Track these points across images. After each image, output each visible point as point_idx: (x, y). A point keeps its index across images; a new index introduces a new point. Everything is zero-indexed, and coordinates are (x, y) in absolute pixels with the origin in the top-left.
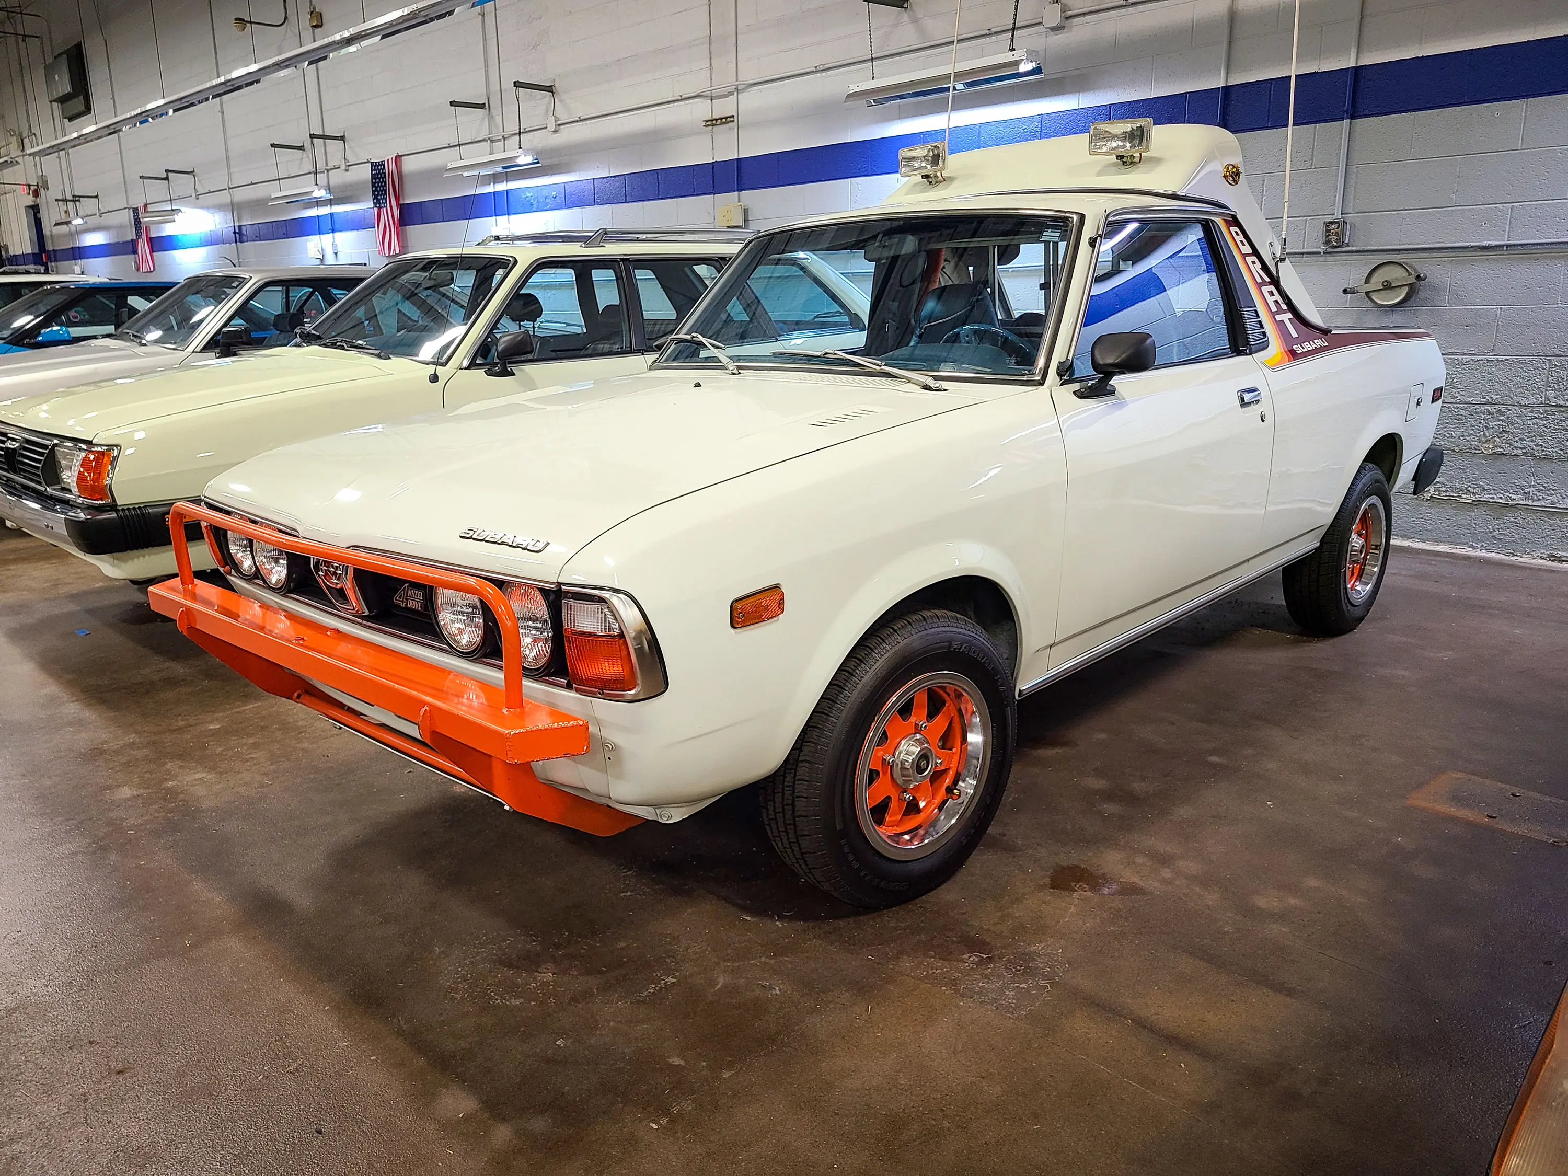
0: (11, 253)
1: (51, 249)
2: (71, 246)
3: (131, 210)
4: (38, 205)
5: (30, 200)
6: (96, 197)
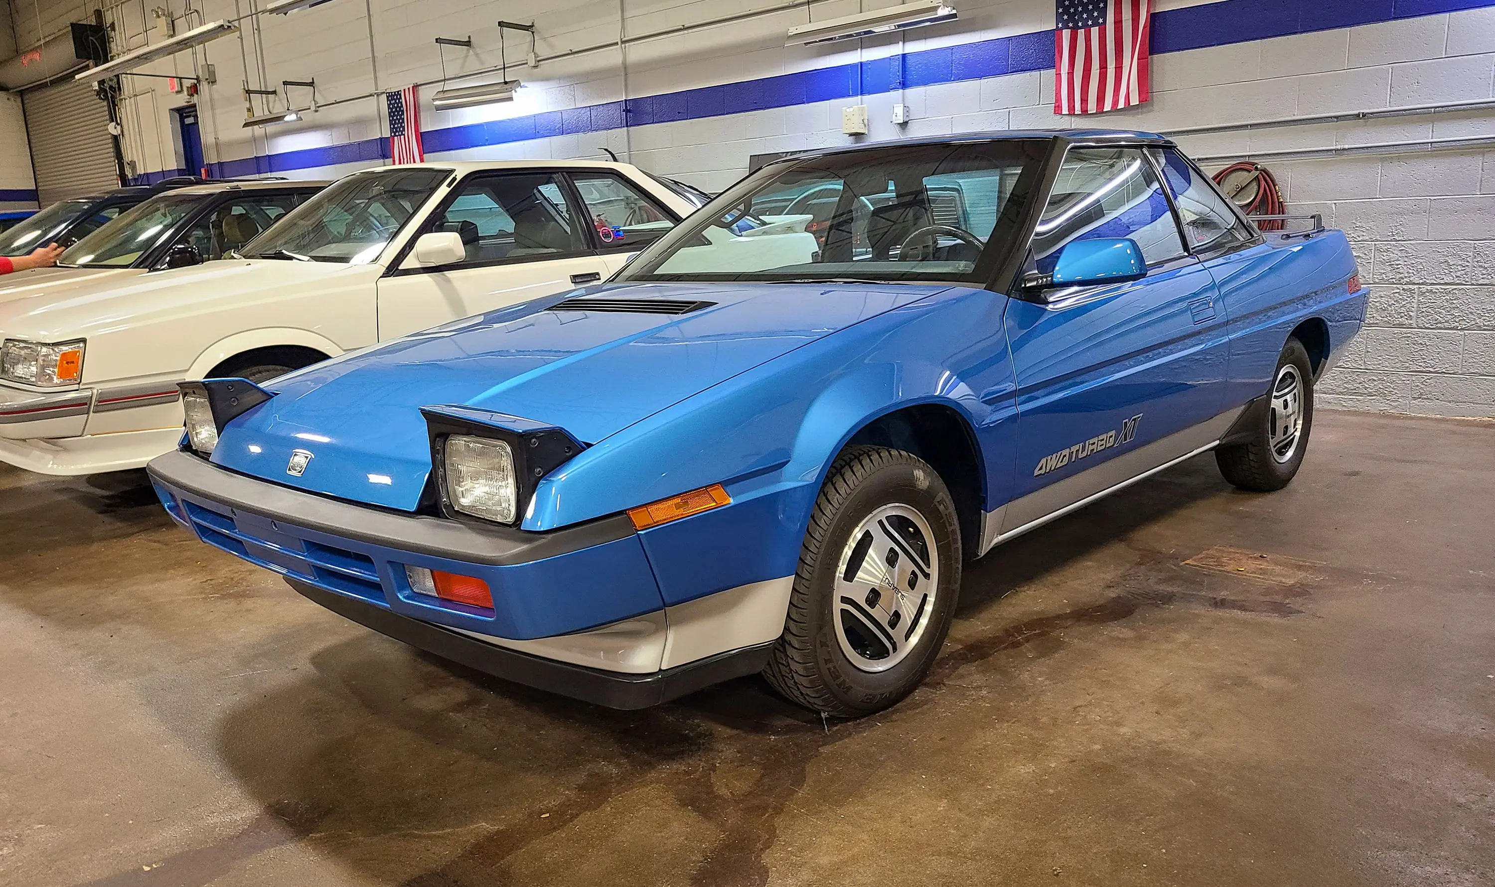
0: (140, 171)
1: (214, 161)
2: (255, 155)
3: (384, 96)
4: (194, 106)
5: (181, 100)
6: (311, 84)
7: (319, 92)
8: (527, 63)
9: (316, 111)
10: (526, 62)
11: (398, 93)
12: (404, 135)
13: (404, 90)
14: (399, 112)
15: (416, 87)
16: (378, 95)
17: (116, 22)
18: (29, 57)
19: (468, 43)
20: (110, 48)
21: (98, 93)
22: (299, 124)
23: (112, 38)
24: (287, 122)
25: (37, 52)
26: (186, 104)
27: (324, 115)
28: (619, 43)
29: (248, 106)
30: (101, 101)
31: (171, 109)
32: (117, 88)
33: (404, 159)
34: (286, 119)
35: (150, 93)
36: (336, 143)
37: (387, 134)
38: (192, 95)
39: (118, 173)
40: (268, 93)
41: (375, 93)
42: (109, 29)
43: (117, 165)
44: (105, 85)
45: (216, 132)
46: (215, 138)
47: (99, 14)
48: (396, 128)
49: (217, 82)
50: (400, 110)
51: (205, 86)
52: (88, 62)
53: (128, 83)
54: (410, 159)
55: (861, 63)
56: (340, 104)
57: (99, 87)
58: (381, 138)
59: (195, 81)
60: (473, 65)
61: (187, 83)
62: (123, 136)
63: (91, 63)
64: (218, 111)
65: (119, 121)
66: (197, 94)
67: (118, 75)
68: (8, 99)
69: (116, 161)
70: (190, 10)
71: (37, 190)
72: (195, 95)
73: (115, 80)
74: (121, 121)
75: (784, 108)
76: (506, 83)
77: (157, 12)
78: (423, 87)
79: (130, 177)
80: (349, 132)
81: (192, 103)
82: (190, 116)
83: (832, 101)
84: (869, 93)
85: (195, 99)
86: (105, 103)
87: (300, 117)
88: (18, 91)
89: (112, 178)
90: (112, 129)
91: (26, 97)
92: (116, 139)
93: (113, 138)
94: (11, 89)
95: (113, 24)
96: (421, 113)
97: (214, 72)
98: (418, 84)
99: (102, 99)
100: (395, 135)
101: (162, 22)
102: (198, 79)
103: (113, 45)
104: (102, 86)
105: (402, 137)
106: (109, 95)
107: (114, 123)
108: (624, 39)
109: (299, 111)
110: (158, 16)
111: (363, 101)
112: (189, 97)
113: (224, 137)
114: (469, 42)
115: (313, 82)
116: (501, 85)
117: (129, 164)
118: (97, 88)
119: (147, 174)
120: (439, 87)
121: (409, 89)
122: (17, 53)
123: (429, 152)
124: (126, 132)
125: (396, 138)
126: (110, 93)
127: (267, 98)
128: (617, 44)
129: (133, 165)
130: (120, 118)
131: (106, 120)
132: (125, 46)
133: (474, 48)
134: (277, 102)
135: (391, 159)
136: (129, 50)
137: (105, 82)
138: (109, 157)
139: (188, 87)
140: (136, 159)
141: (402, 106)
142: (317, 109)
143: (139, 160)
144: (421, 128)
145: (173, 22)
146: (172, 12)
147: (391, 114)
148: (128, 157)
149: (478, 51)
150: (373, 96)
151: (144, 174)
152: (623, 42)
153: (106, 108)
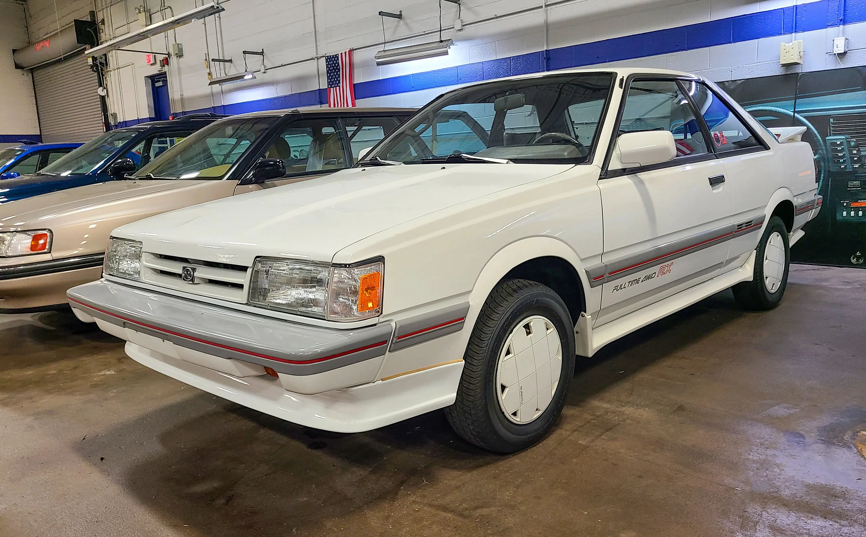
0: (120, 119)
1: (179, 111)
2: (212, 105)
3: (324, 59)
4: (165, 73)
7: (267, 58)
8: (454, 28)
9: (265, 72)
10: (452, 27)
11: (336, 56)
12: (340, 86)
13: (342, 54)
14: (336, 69)
15: (351, 51)
16: (318, 59)
17: (105, 19)
18: (41, 44)
19: (399, 16)
20: (100, 37)
21: (92, 67)
22: (254, 81)
23: (102, 30)
24: (246, 80)
25: (47, 41)
26: (159, 72)
27: (270, 75)
28: (544, 7)
29: (209, 71)
30: (94, 72)
31: (147, 77)
32: (105, 64)
33: (338, 104)
34: (246, 77)
35: (131, 66)
36: (280, 95)
37: (324, 85)
38: (164, 66)
39: (104, 122)
40: (224, 61)
41: (316, 57)
42: (101, 23)
43: (103, 116)
44: (97, 61)
45: (182, 91)
46: (181, 95)
47: (93, 14)
48: (332, 82)
49: (184, 56)
50: (337, 68)
51: (174, 59)
52: (85, 46)
53: (113, 60)
54: (344, 103)
55: (796, 6)
56: (285, 67)
57: (93, 63)
58: (319, 90)
59: (167, 56)
60: (403, 32)
61: (160, 58)
62: (108, 96)
63: (87, 46)
64: (183, 76)
65: (105, 87)
66: (168, 65)
67: (106, 54)
68: (23, 74)
69: (103, 113)
70: (164, 7)
71: (41, 135)
72: (166, 65)
73: (104, 58)
74: (106, 86)
75: (721, 46)
76: (441, 41)
77: (139, 10)
78: (357, 51)
79: (112, 124)
80: (291, 86)
81: (163, 71)
82: (159, 81)
83: (761, 39)
84: (803, 31)
85: (166, 69)
86: (96, 74)
87: (255, 77)
88: (30, 69)
89: (100, 125)
90: (101, 92)
91: (35, 73)
92: (103, 98)
93: (101, 97)
94: (25, 68)
95: (103, 20)
96: (355, 70)
97: (182, 49)
98: (354, 48)
99: (94, 71)
100: (331, 87)
101: (142, 17)
102: (169, 54)
103: (102, 35)
104: (95, 62)
105: (338, 88)
106: (100, 68)
107: (101, 88)
108: (547, 4)
109: (254, 72)
110: (140, 13)
111: (306, 63)
112: (161, 67)
113: (187, 94)
114: (401, 15)
115: (263, 52)
116: (438, 43)
117: (112, 115)
118: (92, 63)
119: (126, 122)
120: (381, 48)
121: (345, 52)
122: (30, 44)
123: (360, 98)
124: (110, 93)
125: (332, 89)
126: (100, 67)
127: (224, 65)
128: (541, 7)
129: (114, 116)
130: (106, 84)
131: (97, 86)
132: (111, 34)
133: (405, 19)
134: (232, 67)
135: (328, 104)
136: (115, 37)
137: (97, 60)
138: (98, 111)
139: (160, 61)
140: (117, 112)
141: (339, 65)
142: (266, 71)
143: (119, 113)
144: (354, 81)
145: (150, 15)
146: (150, 9)
147: (329, 71)
148: (111, 110)
149: (408, 21)
150: (315, 59)
151: (123, 122)
152: (546, 6)
153: (97, 77)
